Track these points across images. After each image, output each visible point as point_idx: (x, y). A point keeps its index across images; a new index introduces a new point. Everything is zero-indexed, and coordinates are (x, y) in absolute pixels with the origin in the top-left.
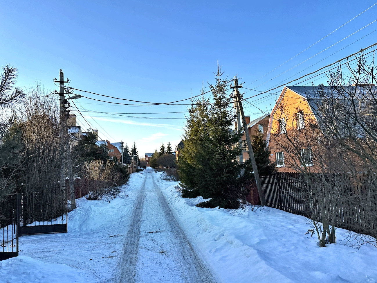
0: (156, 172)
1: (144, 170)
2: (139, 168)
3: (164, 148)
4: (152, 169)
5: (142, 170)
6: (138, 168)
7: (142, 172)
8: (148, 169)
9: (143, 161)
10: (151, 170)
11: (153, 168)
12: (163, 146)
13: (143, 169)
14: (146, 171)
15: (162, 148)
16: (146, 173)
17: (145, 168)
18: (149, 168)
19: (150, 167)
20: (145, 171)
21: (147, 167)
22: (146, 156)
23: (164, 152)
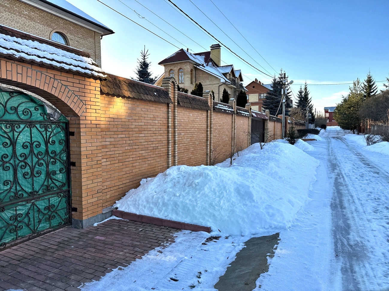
1: (322, 131)
2: (312, 126)
3: (373, 84)
5: (317, 132)
6: (308, 127)
7: (315, 137)
8: (329, 129)
12: (369, 81)
13: (319, 129)
14: (326, 134)
15: (366, 84)
17: (324, 127)
20: (323, 134)
21: (327, 127)
22: (326, 111)
23: (372, 92)
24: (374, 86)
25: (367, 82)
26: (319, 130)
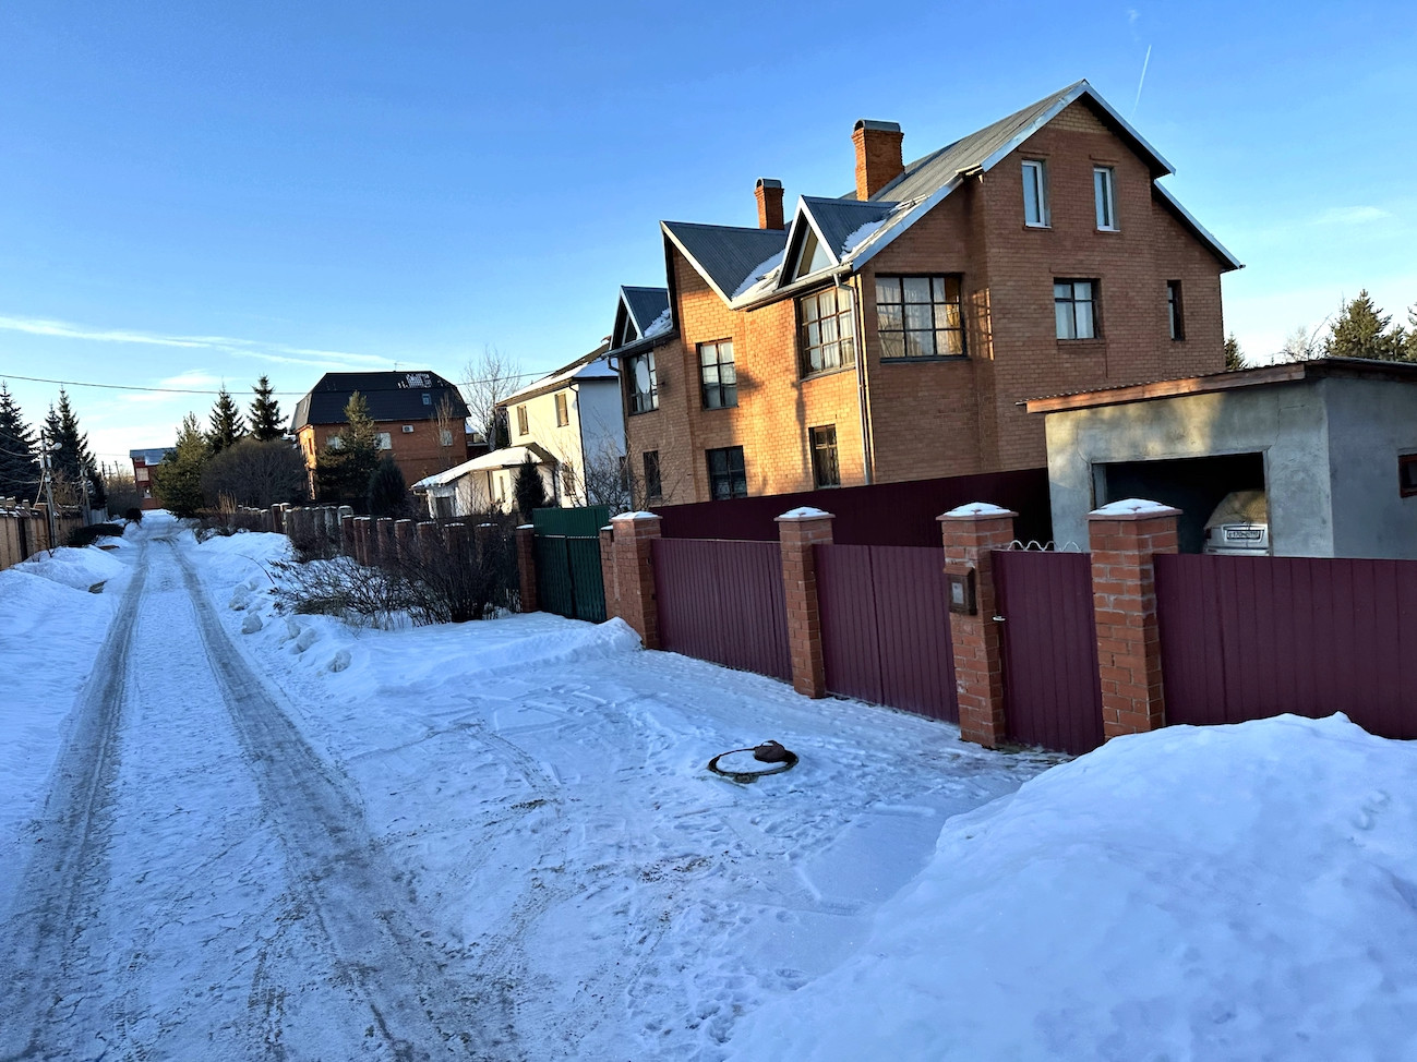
0: (201, 537)
1: (131, 527)
2: (100, 517)
3: (235, 414)
4: (174, 519)
5: (117, 531)
6: (89, 519)
7: (116, 541)
8: (151, 520)
9: (121, 485)
10: (170, 527)
11: (180, 516)
12: (226, 405)
13: (120, 522)
14: (143, 532)
15: (219, 411)
16: (142, 542)
17: (135, 515)
18: (157, 516)
19: (163, 512)
20: (133, 534)
21: (143, 512)
23: (235, 431)
24: (237, 417)
25: (222, 408)
26: (123, 525)
